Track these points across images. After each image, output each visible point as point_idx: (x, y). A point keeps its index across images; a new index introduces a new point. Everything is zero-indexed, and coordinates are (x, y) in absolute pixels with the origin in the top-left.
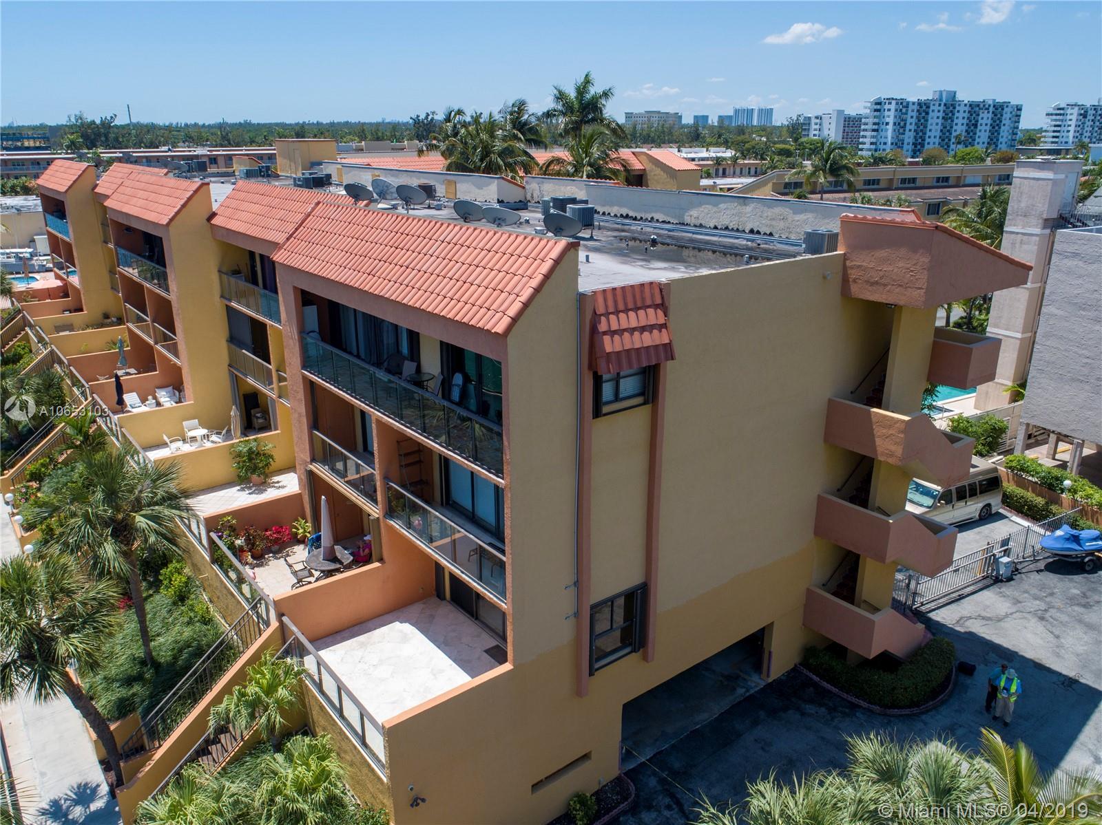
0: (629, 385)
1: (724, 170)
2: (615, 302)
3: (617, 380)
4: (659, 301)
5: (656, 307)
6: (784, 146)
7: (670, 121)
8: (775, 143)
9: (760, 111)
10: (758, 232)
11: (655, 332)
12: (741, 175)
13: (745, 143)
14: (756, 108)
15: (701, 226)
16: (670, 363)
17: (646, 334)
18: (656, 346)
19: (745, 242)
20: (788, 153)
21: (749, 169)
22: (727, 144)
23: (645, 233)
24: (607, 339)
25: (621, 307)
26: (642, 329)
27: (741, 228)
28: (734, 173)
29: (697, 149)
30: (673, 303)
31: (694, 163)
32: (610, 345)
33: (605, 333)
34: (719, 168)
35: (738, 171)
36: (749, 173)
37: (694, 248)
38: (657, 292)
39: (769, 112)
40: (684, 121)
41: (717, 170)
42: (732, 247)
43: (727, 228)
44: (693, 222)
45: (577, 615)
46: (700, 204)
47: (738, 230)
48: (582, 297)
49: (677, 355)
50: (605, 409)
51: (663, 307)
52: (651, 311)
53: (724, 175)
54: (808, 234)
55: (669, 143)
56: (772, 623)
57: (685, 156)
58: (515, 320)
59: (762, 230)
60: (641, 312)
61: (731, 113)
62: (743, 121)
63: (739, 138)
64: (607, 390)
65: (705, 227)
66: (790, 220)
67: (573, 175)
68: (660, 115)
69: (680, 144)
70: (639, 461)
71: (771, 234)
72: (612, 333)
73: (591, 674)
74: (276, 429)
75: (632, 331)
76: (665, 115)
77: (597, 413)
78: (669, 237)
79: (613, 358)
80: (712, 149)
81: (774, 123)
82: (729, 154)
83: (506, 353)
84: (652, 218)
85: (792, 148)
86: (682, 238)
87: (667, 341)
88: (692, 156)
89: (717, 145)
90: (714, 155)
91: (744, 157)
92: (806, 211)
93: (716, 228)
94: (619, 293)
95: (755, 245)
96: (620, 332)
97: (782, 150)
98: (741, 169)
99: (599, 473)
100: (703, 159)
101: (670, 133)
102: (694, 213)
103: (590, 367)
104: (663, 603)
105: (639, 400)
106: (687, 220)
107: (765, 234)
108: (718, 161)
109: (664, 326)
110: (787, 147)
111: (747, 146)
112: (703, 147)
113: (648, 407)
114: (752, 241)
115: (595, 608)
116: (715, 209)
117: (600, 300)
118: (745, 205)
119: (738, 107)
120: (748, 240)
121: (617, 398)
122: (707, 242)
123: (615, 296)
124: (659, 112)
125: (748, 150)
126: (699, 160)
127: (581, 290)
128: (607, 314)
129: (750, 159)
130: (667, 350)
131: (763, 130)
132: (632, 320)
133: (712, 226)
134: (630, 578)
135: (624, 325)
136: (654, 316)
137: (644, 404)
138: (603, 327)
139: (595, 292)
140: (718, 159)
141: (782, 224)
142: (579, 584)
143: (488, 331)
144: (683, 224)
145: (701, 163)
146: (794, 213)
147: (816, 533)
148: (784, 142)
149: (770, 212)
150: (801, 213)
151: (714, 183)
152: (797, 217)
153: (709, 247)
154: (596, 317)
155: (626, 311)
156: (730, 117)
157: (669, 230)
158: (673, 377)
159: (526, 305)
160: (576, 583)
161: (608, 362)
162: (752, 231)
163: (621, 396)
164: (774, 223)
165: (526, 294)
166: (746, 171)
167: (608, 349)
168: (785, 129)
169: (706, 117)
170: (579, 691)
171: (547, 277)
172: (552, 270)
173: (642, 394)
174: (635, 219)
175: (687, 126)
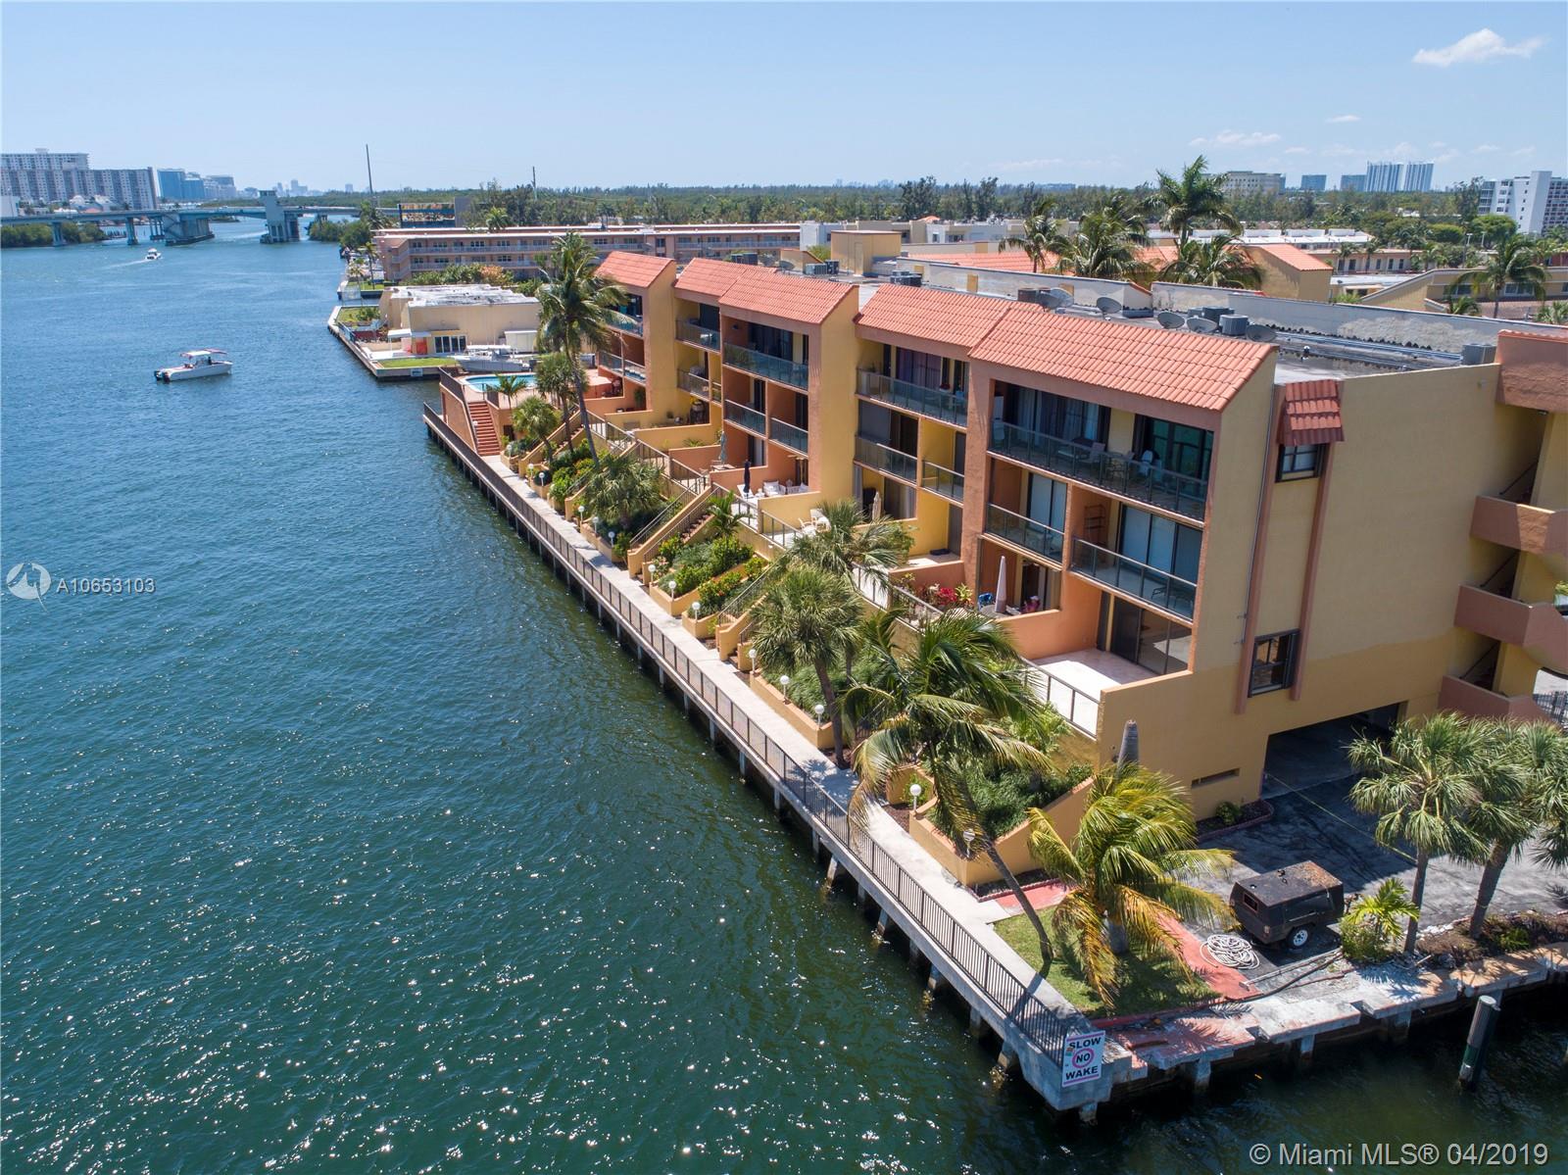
0: (1302, 461)
1: (1352, 264)
2: (1301, 393)
3: (1294, 456)
4: (1334, 395)
5: (1332, 399)
6: (1448, 226)
7: (1268, 189)
8: (1433, 221)
9: (1412, 168)
10: (1416, 346)
11: (1330, 418)
12: (1378, 270)
13: (1386, 221)
14: (1404, 163)
15: (1355, 338)
16: (1338, 443)
17: (1323, 419)
18: (1330, 429)
19: (1401, 355)
20: (1451, 237)
21: (1391, 261)
22: (1355, 223)
23: (1293, 344)
24: (1293, 419)
25: (1305, 397)
26: (1320, 415)
27: (1397, 341)
28: (1367, 267)
29: (1311, 231)
30: (1344, 398)
31: (1306, 251)
32: (1296, 424)
33: (1292, 415)
34: (1346, 260)
35: (1373, 263)
36: (1391, 266)
37: (1345, 360)
38: (1333, 387)
39: (1425, 171)
40: (1288, 185)
41: (1341, 264)
42: (1387, 359)
43: (1382, 341)
44: (1347, 334)
45: (1244, 642)
46: (1355, 318)
47: (1394, 343)
48: (1277, 389)
49: (1346, 438)
50: (1284, 477)
51: (1337, 399)
52: (1327, 402)
53: (1352, 270)
54: (1467, 347)
55: (1267, 220)
56: (1406, 702)
57: (1292, 240)
58: (1229, 401)
59: (1420, 344)
60: (1320, 402)
61: (1364, 172)
62: (1380, 186)
63: (1377, 214)
64: (1287, 461)
65: (1359, 340)
66: (1450, 334)
67: (1195, 281)
68: (1252, 177)
69: (1285, 223)
70: (1303, 523)
71: (1429, 348)
72: (1298, 416)
73: (1249, 696)
74: (912, 516)
75: (1312, 415)
76: (1259, 178)
77: (1278, 479)
78: (1319, 348)
79: (1297, 434)
80: (1334, 231)
81: (1433, 187)
82: (1363, 237)
83: (1220, 425)
84: (1302, 330)
85: (1460, 229)
86: (1334, 350)
87: (1338, 426)
88: (1303, 240)
89: (1340, 224)
90: (1336, 240)
91: (1384, 243)
92: (1467, 327)
93: (1370, 340)
94: (1303, 386)
95: (1411, 358)
96: (1303, 416)
97: (1444, 232)
98: (1379, 262)
99: (1275, 528)
100: (1319, 246)
101: (1269, 206)
102: (1349, 326)
103: (1278, 440)
104: (1313, 654)
105: (1310, 473)
106: (1340, 332)
107: (1423, 347)
108: (1346, 250)
109: (1337, 414)
110: (1453, 227)
111: (1389, 225)
112: (1319, 227)
113: (1315, 481)
114: (1409, 354)
115: (1260, 641)
116: (1371, 323)
117: (1290, 390)
118: (1404, 319)
119: (1375, 162)
120: (1404, 353)
121: (1292, 470)
122: (1360, 354)
123: (1300, 388)
124: (1250, 173)
125: (1390, 232)
126: (1315, 248)
127: (1276, 382)
128: (1294, 402)
129: (1392, 247)
130: (1338, 433)
131: (1413, 199)
132: (1313, 407)
133: (1367, 339)
134: (1286, 623)
135: (1307, 411)
136: (1329, 406)
137: (1314, 476)
138: (1290, 411)
139: (1287, 385)
140: (1343, 245)
141: (1441, 338)
142: (1249, 616)
143: (1206, 408)
144: (1335, 336)
145: (1319, 251)
146: (1455, 328)
147: (1457, 623)
148: (1448, 220)
149: (1429, 327)
150: (1461, 329)
151: (1340, 282)
152: (1457, 332)
153: (1361, 359)
154: (1286, 403)
155: (1308, 400)
156: (1361, 178)
157: (1320, 342)
158: (1339, 455)
159: (1237, 390)
160: (1246, 616)
161: (1293, 436)
162: (1409, 345)
163: (1297, 468)
164: (1433, 337)
165: (1237, 383)
166: (1385, 264)
167: (1294, 428)
168: (1452, 199)
169: (1321, 179)
170: (1238, 709)
171: (1254, 371)
172: (1258, 366)
173: (1313, 469)
174: (1283, 330)
175: (1293, 193)
